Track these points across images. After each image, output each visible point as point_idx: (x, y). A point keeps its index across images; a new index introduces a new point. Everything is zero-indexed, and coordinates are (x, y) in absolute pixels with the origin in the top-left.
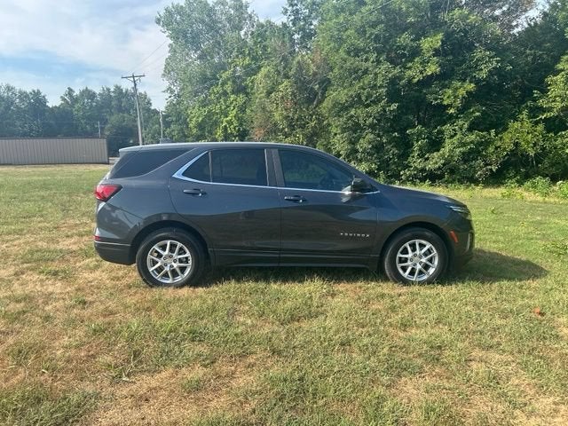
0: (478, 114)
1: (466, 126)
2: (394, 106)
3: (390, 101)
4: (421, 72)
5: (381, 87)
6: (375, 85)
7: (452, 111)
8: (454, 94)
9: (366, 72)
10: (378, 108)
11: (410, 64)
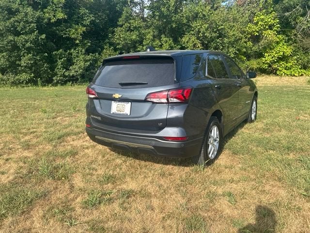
0: (89, 44)
1: (83, 50)
2: (43, 36)
3: (40, 33)
4: (54, 16)
5: (32, 22)
6: (27, 21)
7: (78, 42)
8: (76, 32)
9: (18, 11)
10: (33, 36)
11: (45, 10)
